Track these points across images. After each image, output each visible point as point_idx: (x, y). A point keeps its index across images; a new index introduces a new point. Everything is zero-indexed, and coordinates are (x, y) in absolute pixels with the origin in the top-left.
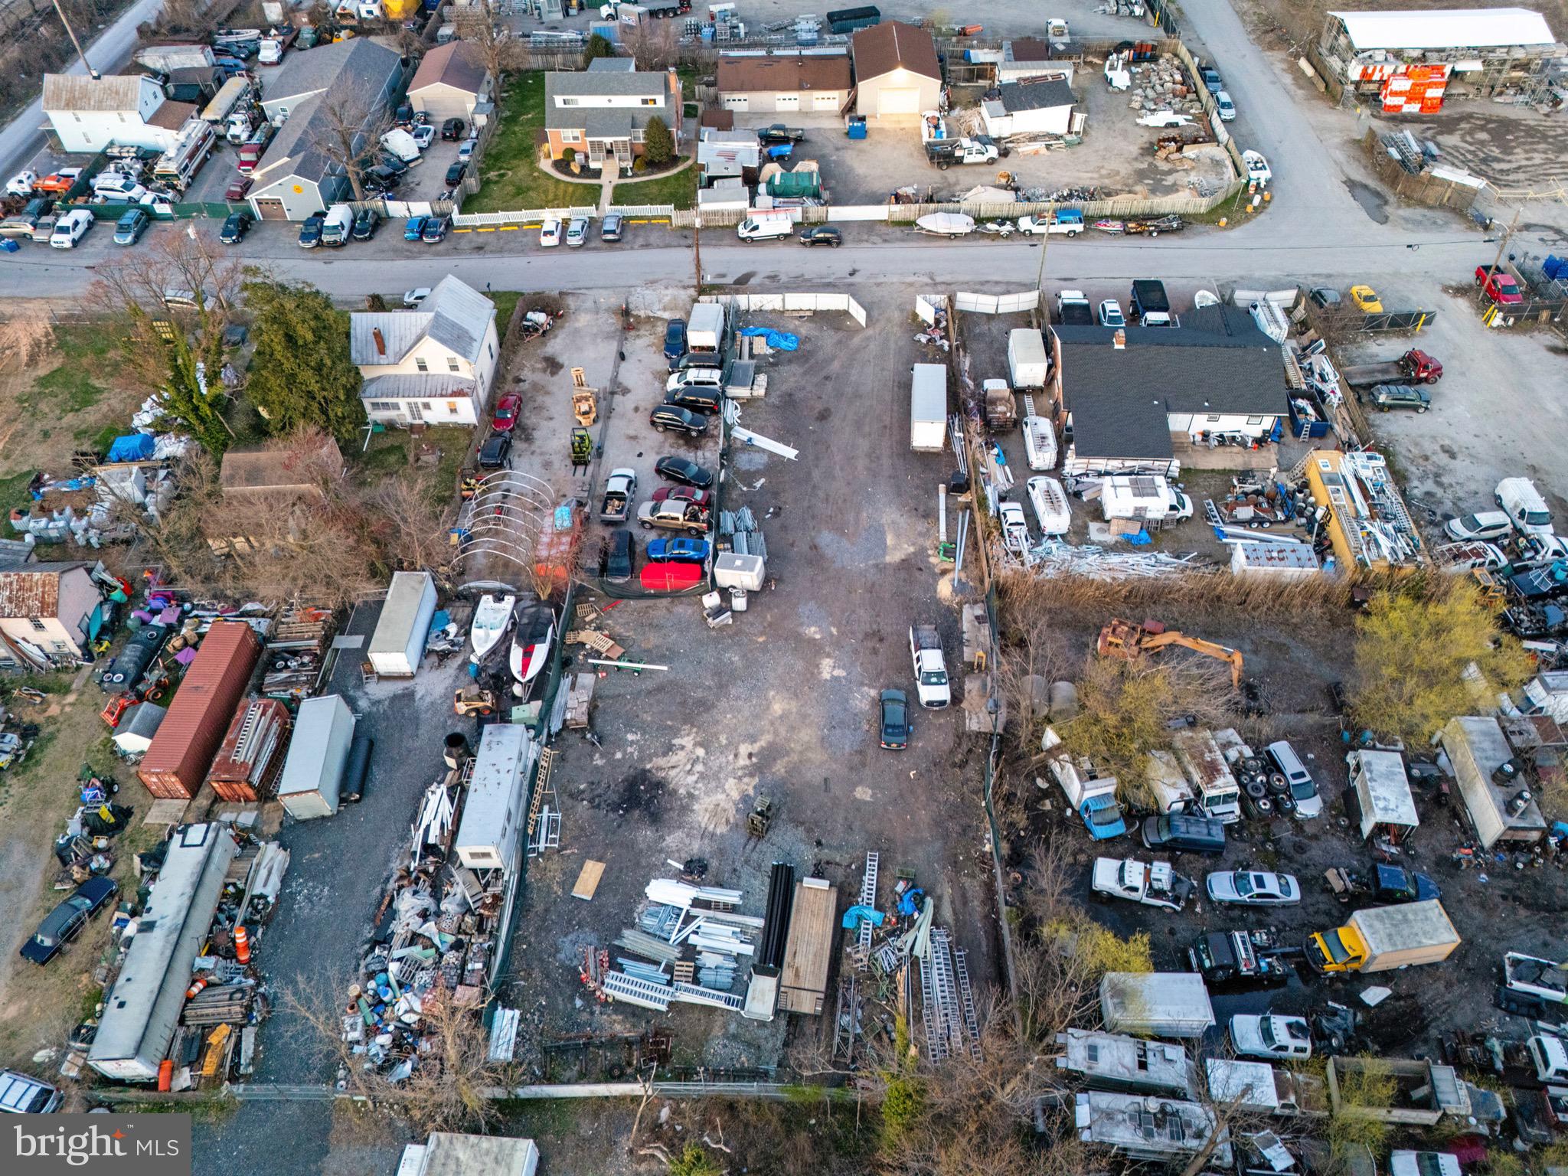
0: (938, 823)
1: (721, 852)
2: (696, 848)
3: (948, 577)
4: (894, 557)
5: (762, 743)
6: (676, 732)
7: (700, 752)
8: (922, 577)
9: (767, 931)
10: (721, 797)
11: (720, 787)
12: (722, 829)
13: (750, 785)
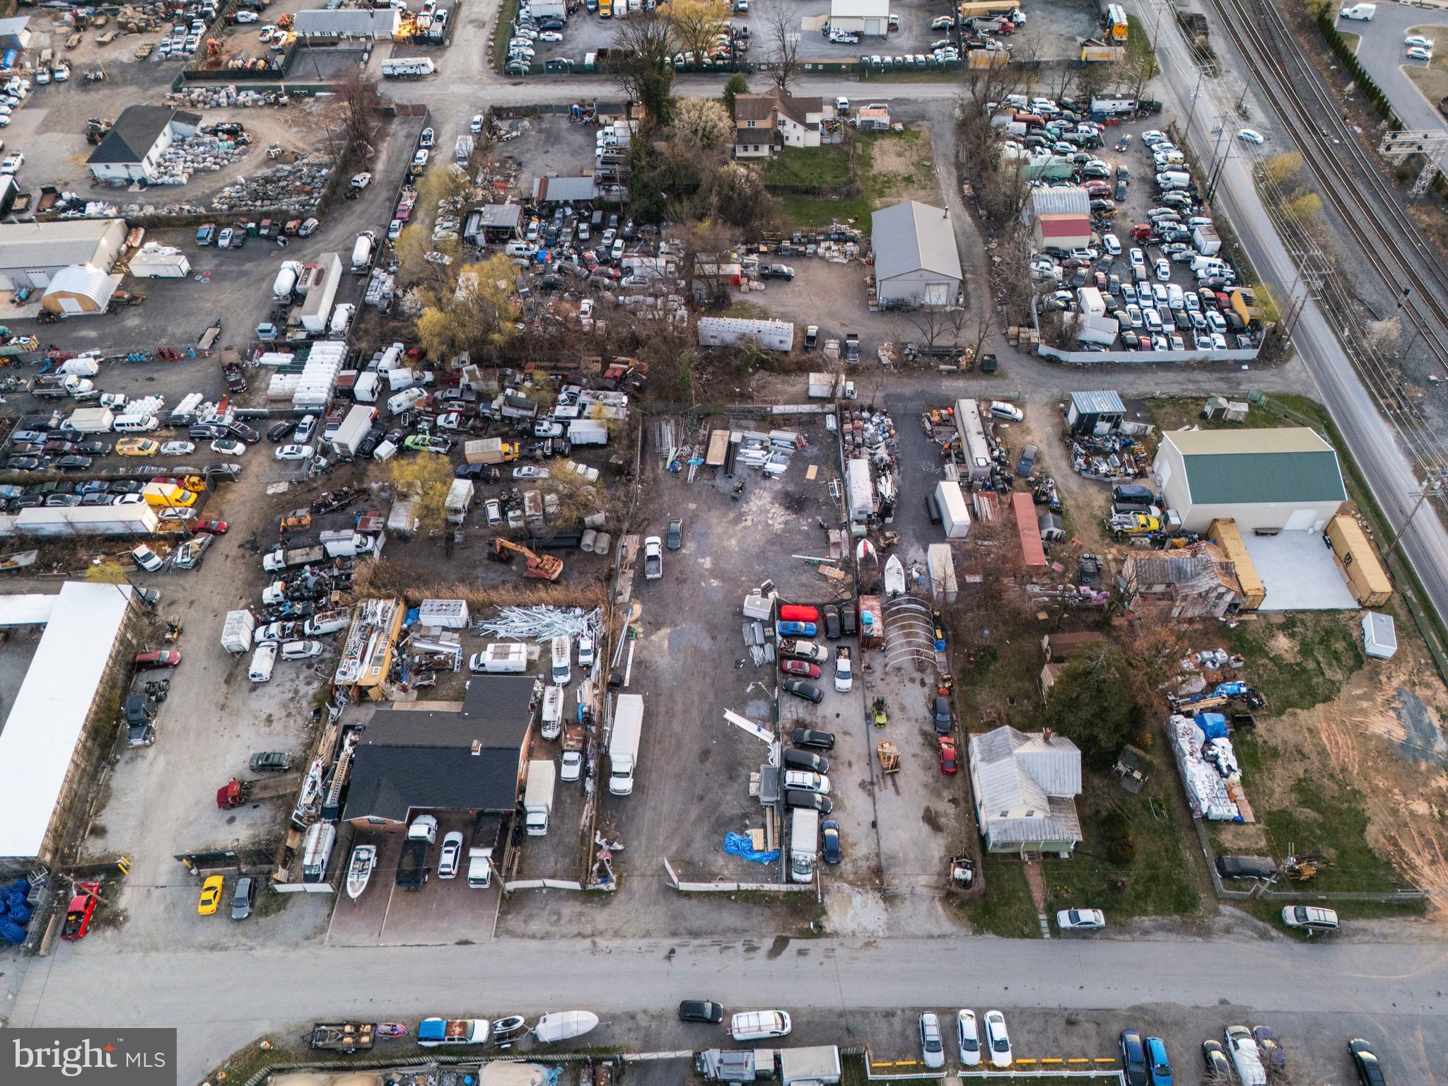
0: (660, 496)
1: (757, 483)
2: (767, 484)
3: (634, 618)
4: (665, 631)
5: (741, 526)
6: (784, 530)
7: (770, 522)
8: (649, 618)
9: (734, 457)
10: (759, 503)
11: (759, 508)
12: (757, 491)
13: (745, 508)
